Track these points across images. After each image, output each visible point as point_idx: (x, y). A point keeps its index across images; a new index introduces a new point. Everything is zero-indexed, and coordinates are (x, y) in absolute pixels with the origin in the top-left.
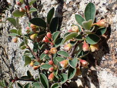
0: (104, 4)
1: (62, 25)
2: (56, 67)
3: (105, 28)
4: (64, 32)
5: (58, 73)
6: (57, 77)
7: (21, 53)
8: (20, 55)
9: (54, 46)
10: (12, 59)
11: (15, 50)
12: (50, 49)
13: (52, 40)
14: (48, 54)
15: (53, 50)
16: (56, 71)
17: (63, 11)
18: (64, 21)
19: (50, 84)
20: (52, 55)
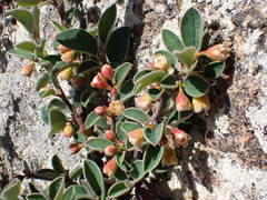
0: (229, 11)
1: (143, 44)
2: (121, 145)
3: (221, 64)
4: (147, 60)
5: (126, 158)
6: (124, 169)
7: (34, 107)
8: (31, 111)
9: (118, 98)
10: (9, 122)
11: (16, 96)
12: (107, 105)
13: (114, 82)
14: (103, 114)
15: (116, 106)
16: (120, 154)
17: (145, 9)
18: (146, 34)
19: (107, 185)
20: (114, 117)
